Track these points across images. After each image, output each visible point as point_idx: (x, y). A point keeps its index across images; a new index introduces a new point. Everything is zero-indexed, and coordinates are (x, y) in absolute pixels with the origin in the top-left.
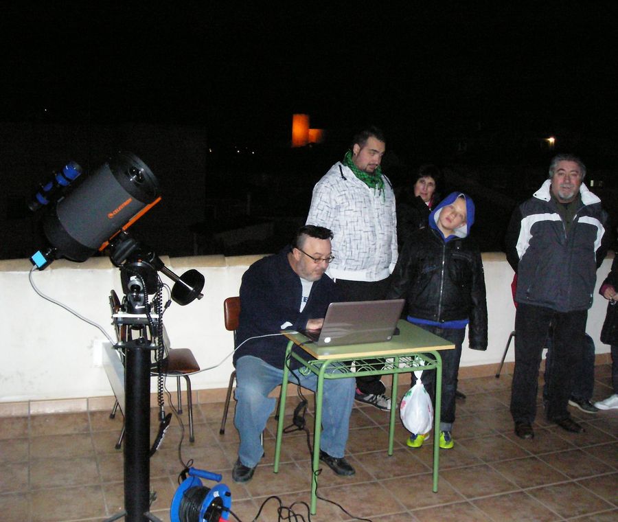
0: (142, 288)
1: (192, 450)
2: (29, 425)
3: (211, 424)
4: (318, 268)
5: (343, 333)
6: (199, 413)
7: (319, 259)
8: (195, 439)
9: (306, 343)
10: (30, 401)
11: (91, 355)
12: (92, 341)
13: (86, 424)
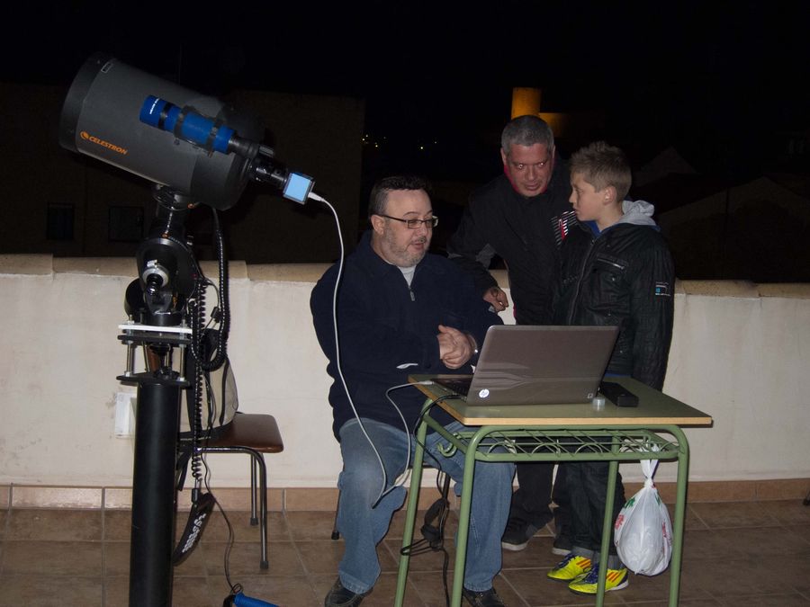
0: (166, 281)
1: (263, 581)
2: (8, 523)
3: (299, 544)
4: (415, 238)
5: (510, 382)
6: (283, 525)
7: (414, 221)
8: (270, 563)
9: (447, 398)
10: (12, 485)
11: (113, 417)
12: (115, 396)
13: (96, 528)
